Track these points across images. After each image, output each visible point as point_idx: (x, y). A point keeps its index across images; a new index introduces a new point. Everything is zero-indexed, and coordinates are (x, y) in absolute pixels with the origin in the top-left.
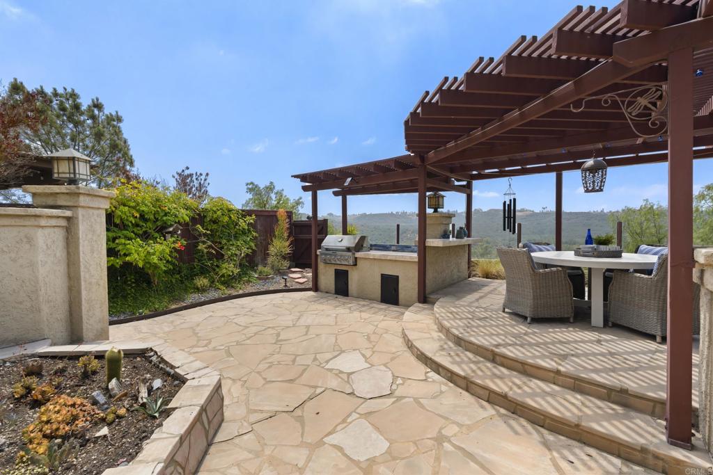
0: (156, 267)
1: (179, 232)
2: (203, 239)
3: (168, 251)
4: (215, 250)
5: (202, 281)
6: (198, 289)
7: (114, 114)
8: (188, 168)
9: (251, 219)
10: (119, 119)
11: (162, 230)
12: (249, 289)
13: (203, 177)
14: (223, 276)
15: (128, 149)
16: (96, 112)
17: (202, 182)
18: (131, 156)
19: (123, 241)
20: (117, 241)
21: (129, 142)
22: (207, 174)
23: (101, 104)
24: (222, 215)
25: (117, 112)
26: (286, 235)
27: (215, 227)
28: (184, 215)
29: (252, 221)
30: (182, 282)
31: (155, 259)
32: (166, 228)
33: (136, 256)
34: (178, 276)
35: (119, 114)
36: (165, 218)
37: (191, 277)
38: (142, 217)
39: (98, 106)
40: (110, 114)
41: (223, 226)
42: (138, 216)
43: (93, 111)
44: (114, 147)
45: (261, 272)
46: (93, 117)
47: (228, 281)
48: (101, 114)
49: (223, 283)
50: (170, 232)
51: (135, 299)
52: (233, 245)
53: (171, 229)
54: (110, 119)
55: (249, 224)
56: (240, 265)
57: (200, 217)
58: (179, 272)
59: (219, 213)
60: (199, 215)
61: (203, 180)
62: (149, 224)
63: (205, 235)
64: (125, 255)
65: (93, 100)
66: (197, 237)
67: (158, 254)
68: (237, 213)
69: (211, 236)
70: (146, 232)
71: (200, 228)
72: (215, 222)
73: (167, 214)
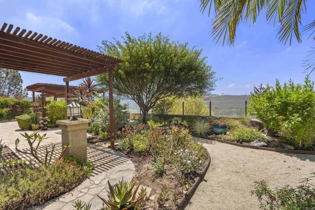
3: (7, 110)
4: (22, 110)
11: (7, 106)
24: (25, 103)
27: (23, 105)
28: (12, 103)
31: (3, 112)
34: (11, 116)
41: (25, 105)
53: (9, 106)
60: (18, 103)
62: (4, 105)
63: (19, 107)
66: (17, 108)
67: (4, 111)
68: (30, 102)
69: (22, 107)
70: (3, 107)
71: (18, 106)
72: (23, 104)
73: (8, 103)
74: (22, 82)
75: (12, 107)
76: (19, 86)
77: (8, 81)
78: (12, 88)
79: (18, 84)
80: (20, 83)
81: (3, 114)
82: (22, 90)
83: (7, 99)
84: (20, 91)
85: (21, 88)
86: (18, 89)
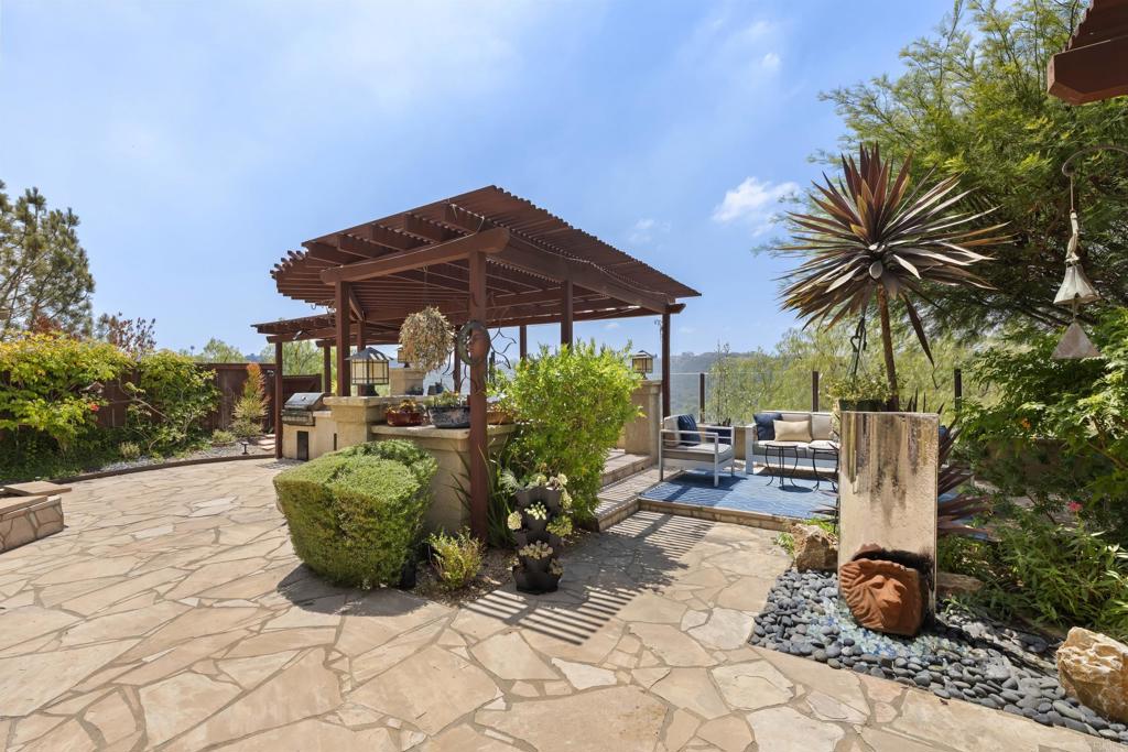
0: (64, 430)
1: (100, 391)
2: (135, 399)
3: (79, 412)
4: (152, 411)
5: (129, 448)
6: (123, 456)
7: (64, 211)
8: (120, 314)
9: (210, 375)
10: (73, 221)
11: (77, 390)
12: (196, 456)
13: (148, 324)
14: (160, 442)
15: (85, 265)
16: (32, 209)
17: (146, 330)
18: (90, 277)
19: (21, 401)
20: (13, 401)
21: (88, 255)
22: (154, 321)
23: (41, 198)
24: (166, 369)
25: (70, 210)
26: (260, 393)
27: (155, 384)
28: (107, 373)
29: (211, 377)
30: (104, 449)
31: (61, 422)
32: (83, 386)
33: (37, 418)
34: (98, 443)
35: (73, 213)
36: (81, 375)
37: (115, 444)
38: (50, 373)
39: (38, 201)
40: (58, 211)
41: (168, 384)
42: (44, 373)
43: (26, 209)
44: (60, 263)
45: (217, 438)
46: (26, 218)
47: (169, 449)
48: (40, 213)
49: (160, 451)
50: (87, 391)
51: (35, 466)
52: (180, 406)
53: (88, 388)
54: (57, 220)
55: (207, 381)
56: (189, 430)
57: (134, 373)
58: (101, 438)
59: (161, 368)
60: (134, 371)
61: (147, 327)
62: (60, 383)
63: (139, 394)
64: (22, 416)
65: (28, 192)
66: (127, 397)
67: (66, 416)
68: (189, 368)
69: (150, 395)
70: (55, 392)
71: (132, 386)
72: (156, 379)
73: (84, 371)
74: (90, 288)
75: (105, 395)
76: (76, 302)
77: (33, 281)
78: (50, 313)
79: (76, 297)
80: (84, 293)
81: (56, 436)
82: (90, 322)
83: (78, 347)
84: (80, 327)
85: (87, 312)
86: (74, 315)
